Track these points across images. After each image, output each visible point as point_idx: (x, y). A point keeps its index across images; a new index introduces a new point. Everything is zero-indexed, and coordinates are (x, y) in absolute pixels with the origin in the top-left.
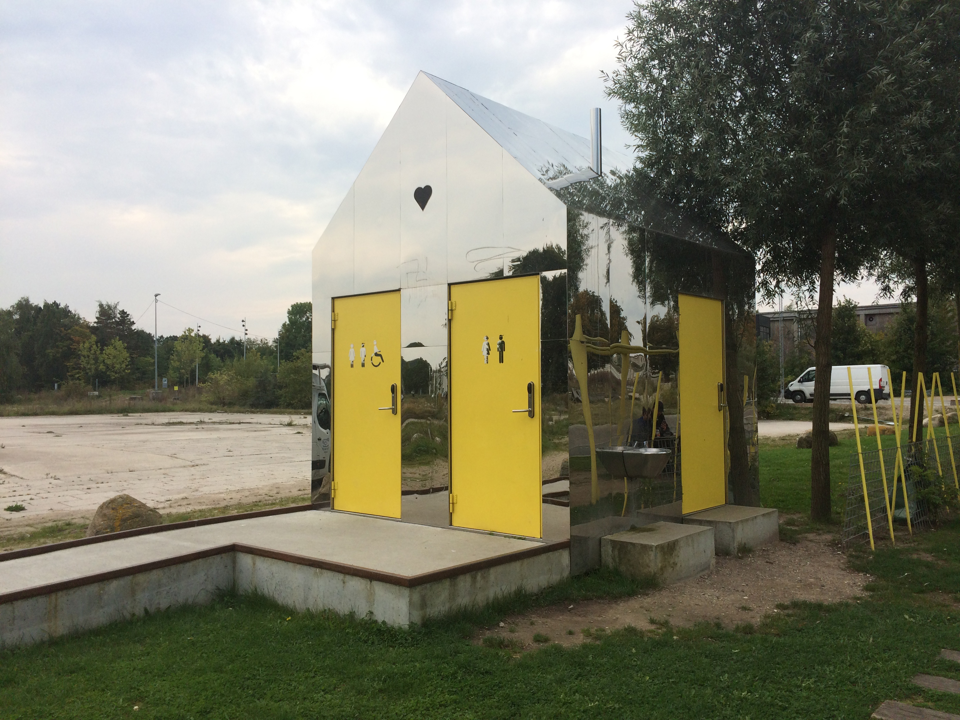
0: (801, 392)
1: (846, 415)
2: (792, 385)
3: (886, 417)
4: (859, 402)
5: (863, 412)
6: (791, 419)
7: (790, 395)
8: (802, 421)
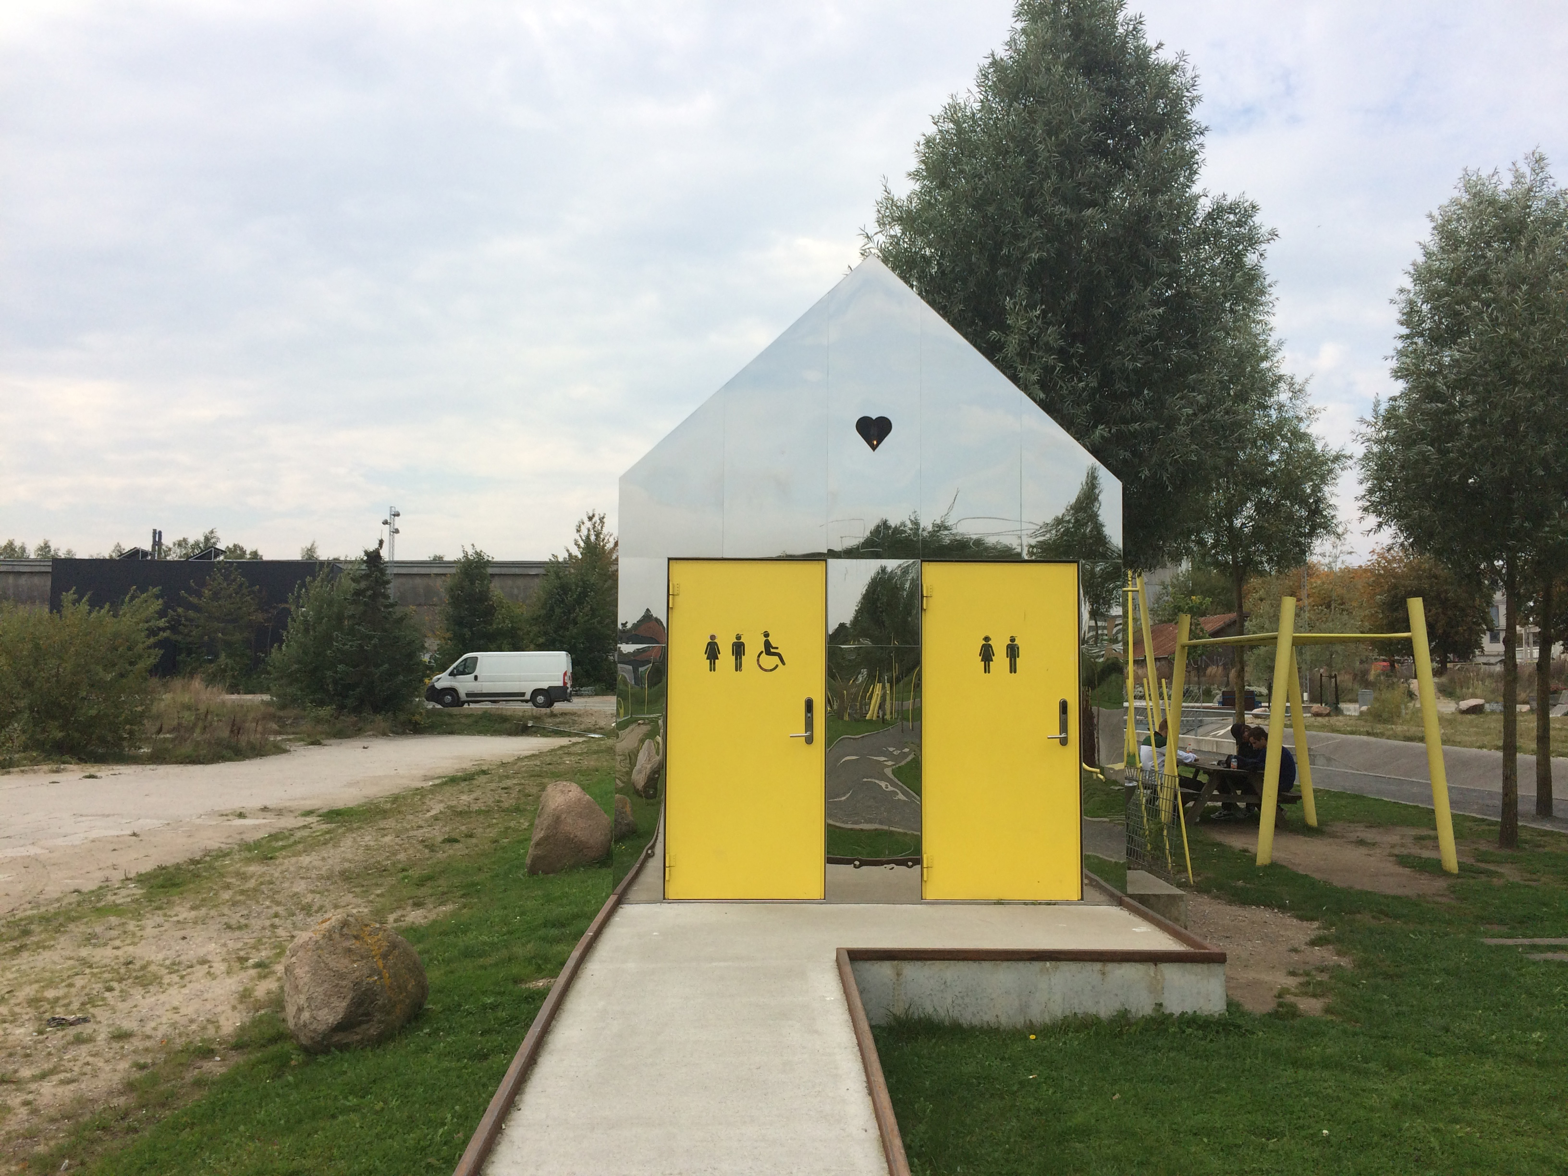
0: (452, 691)
1: (529, 725)
2: (439, 679)
3: (582, 727)
4: (537, 707)
5: (549, 720)
6: (452, 733)
7: (436, 695)
8: (468, 734)
